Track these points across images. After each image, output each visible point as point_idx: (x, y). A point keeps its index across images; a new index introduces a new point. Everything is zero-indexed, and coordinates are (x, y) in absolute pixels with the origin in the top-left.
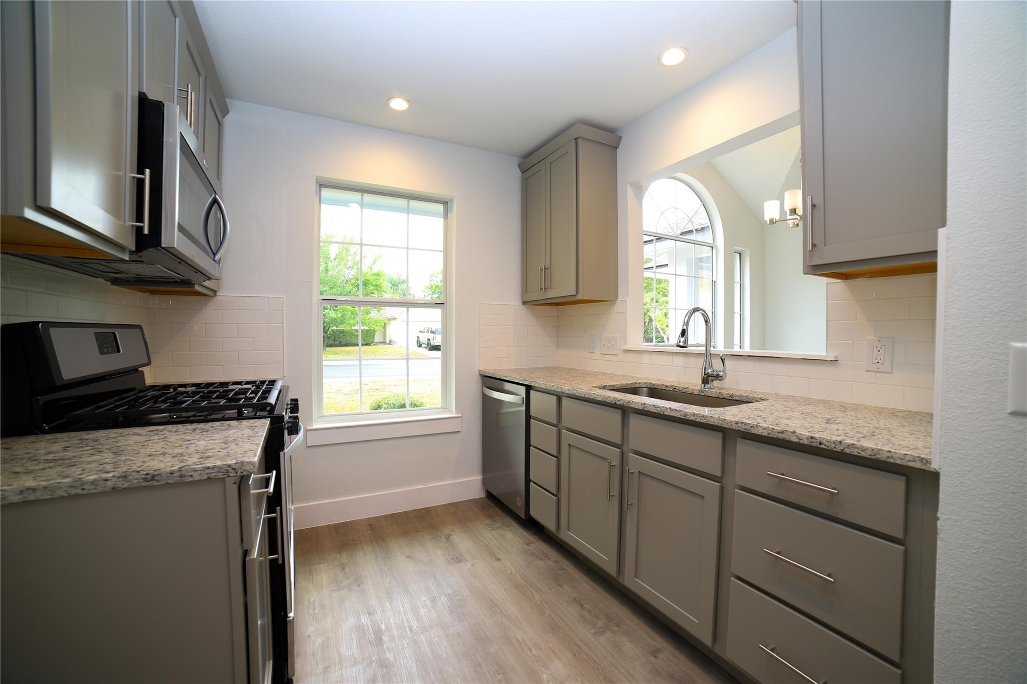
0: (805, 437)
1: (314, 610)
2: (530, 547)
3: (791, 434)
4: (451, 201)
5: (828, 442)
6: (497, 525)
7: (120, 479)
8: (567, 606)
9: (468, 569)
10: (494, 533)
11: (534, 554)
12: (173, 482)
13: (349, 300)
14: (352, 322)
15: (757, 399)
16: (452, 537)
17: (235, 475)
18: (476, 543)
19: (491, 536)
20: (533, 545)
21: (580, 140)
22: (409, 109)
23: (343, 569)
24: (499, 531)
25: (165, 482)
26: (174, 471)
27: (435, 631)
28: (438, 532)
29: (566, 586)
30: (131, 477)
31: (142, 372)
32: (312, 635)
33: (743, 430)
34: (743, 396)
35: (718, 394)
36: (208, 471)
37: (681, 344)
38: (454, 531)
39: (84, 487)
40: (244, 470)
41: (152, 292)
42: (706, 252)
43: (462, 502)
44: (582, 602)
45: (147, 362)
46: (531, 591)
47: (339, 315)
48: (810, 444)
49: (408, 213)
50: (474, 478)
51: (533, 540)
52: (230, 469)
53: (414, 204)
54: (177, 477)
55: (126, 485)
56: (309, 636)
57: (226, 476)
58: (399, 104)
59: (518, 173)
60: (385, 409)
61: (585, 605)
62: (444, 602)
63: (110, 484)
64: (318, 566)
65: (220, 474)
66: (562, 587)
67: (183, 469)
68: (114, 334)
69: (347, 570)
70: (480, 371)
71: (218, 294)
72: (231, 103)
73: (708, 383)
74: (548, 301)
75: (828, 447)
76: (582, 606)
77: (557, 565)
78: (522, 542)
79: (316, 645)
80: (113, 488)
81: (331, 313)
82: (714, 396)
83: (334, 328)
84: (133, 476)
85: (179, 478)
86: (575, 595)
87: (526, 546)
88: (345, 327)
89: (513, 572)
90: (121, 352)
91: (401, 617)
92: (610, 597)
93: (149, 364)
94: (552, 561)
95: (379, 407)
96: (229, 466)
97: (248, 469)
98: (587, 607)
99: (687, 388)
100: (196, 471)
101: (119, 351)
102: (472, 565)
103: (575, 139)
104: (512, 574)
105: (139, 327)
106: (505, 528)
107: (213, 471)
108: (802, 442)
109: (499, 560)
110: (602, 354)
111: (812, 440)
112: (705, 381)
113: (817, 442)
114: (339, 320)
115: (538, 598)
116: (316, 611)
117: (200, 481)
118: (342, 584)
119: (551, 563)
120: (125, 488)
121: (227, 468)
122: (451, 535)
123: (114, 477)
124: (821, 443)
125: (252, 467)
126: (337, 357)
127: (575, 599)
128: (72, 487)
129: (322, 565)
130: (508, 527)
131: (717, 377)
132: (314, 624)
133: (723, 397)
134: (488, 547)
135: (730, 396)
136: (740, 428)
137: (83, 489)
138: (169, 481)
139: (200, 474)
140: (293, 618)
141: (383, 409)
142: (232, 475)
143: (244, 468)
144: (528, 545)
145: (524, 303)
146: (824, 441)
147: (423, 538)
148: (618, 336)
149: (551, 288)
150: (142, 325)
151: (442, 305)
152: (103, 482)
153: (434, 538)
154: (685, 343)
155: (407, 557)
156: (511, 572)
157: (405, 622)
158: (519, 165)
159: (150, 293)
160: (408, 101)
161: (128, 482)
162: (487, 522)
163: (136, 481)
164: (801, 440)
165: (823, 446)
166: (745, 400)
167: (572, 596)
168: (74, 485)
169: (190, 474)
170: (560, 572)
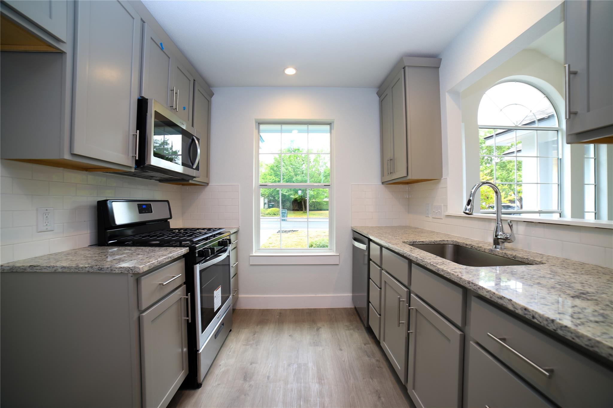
0: (519, 307)
1: (229, 352)
2: (365, 347)
3: (508, 301)
4: (333, 122)
5: (540, 317)
6: (352, 327)
7: (90, 268)
8: (369, 394)
9: (319, 351)
10: (347, 332)
11: (366, 351)
12: (108, 272)
13: (320, 185)
14: (322, 197)
15: (537, 262)
16: (320, 329)
17: (132, 272)
18: (333, 336)
19: (344, 334)
20: (368, 345)
21: (407, 68)
22: (296, 74)
23: (254, 334)
24: (352, 331)
25: (105, 272)
26: (109, 267)
27: (280, 383)
28: (314, 324)
29: (375, 380)
30: (94, 268)
31: (169, 222)
32: (222, 365)
33: (472, 289)
34: (524, 258)
35: (504, 254)
36: (121, 269)
37: (467, 212)
38: (324, 326)
39: (79, 269)
40: (136, 271)
41: (183, 185)
42: (551, 136)
43: (339, 309)
44: (381, 395)
45: (169, 217)
46: (350, 377)
47: (315, 193)
48: (524, 315)
49: (308, 133)
50: (347, 295)
51: (370, 342)
52: (130, 269)
53: (311, 127)
54: (110, 270)
55: (92, 271)
56: (220, 365)
57: (128, 272)
58: (290, 71)
59: (377, 98)
60: (314, 247)
61: (382, 398)
62: (295, 368)
63: (87, 269)
64: (243, 330)
65: (126, 271)
66: (372, 379)
67: (112, 267)
68: (150, 204)
69: (256, 335)
70: (352, 227)
71: (210, 184)
72: (214, 90)
73: (498, 244)
74: (394, 181)
75: (540, 323)
76: (379, 397)
77: (378, 363)
78: (362, 342)
79: (221, 371)
80: (88, 271)
81: (311, 192)
82: (500, 255)
83: (314, 200)
84: (95, 267)
85: (110, 271)
86: (379, 388)
87: (363, 345)
88: (318, 200)
89: (346, 360)
90: (153, 212)
91: (267, 369)
92: (404, 398)
93: (171, 218)
94: (375, 360)
95: (312, 246)
96: (129, 268)
97: (137, 270)
98: (383, 399)
99: (481, 247)
100: (116, 268)
101: (152, 212)
102: (323, 350)
103: (403, 68)
104: (344, 361)
105: (167, 201)
106: (356, 330)
107: (123, 269)
108: (517, 311)
109: (341, 350)
110: (433, 218)
111: (526, 312)
112: (496, 242)
113: (530, 315)
114: (315, 196)
115: (352, 382)
116: (230, 353)
117: (118, 273)
118: (249, 343)
119: (374, 361)
120: (92, 272)
121: (129, 269)
122: (320, 328)
123: (88, 266)
124: (533, 317)
125: (138, 270)
126: (315, 216)
127: (377, 391)
128: (75, 269)
129: (246, 330)
130: (358, 330)
131: (506, 240)
132: (226, 360)
133: (508, 257)
134: (339, 340)
135: (514, 257)
136: (471, 288)
137: (79, 270)
138: (107, 272)
139: (118, 270)
140: (200, 353)
141: (313, 247)
142: (131, 272)
143: (135, 270)
144: (365, 345)
145: (383, 183)
146: (536, 316)
147: (304, 326)
148: (443, 205)
149: (394, 173)
150: (169, 200)
151: (329, 186)
152: (85, 268)
153: (310, 328)
154: (470, 211)
155: (289, 336)
156: (344, 360)
157: (268, 373)
158: (377, 93)
159: (182, 185)
160: (296, 69)
161: (93, 269)
162: (347, 324)
163: (95, 270)
164: (517, 309)
165: (535, 320)
166: (526, 262)
167: (376, 388)
168: (76, 268)
169: (114, 269)
170: (377, 369)
